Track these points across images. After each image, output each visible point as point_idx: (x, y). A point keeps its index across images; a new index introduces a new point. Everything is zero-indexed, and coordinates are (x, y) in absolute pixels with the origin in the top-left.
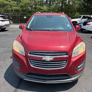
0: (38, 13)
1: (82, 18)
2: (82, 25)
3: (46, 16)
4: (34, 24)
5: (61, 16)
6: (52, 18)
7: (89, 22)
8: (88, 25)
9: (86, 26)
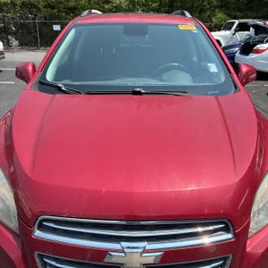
0: (90, 13)
1: (236, 31)
2: (237, 54)
3: (122, 26)
4: (76, 58)
5: (181, 27)
6: (147, 36)
7: (262, 42)
8: (258, 51)
9: (252, 56)
